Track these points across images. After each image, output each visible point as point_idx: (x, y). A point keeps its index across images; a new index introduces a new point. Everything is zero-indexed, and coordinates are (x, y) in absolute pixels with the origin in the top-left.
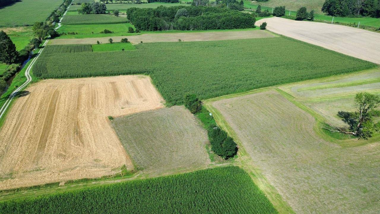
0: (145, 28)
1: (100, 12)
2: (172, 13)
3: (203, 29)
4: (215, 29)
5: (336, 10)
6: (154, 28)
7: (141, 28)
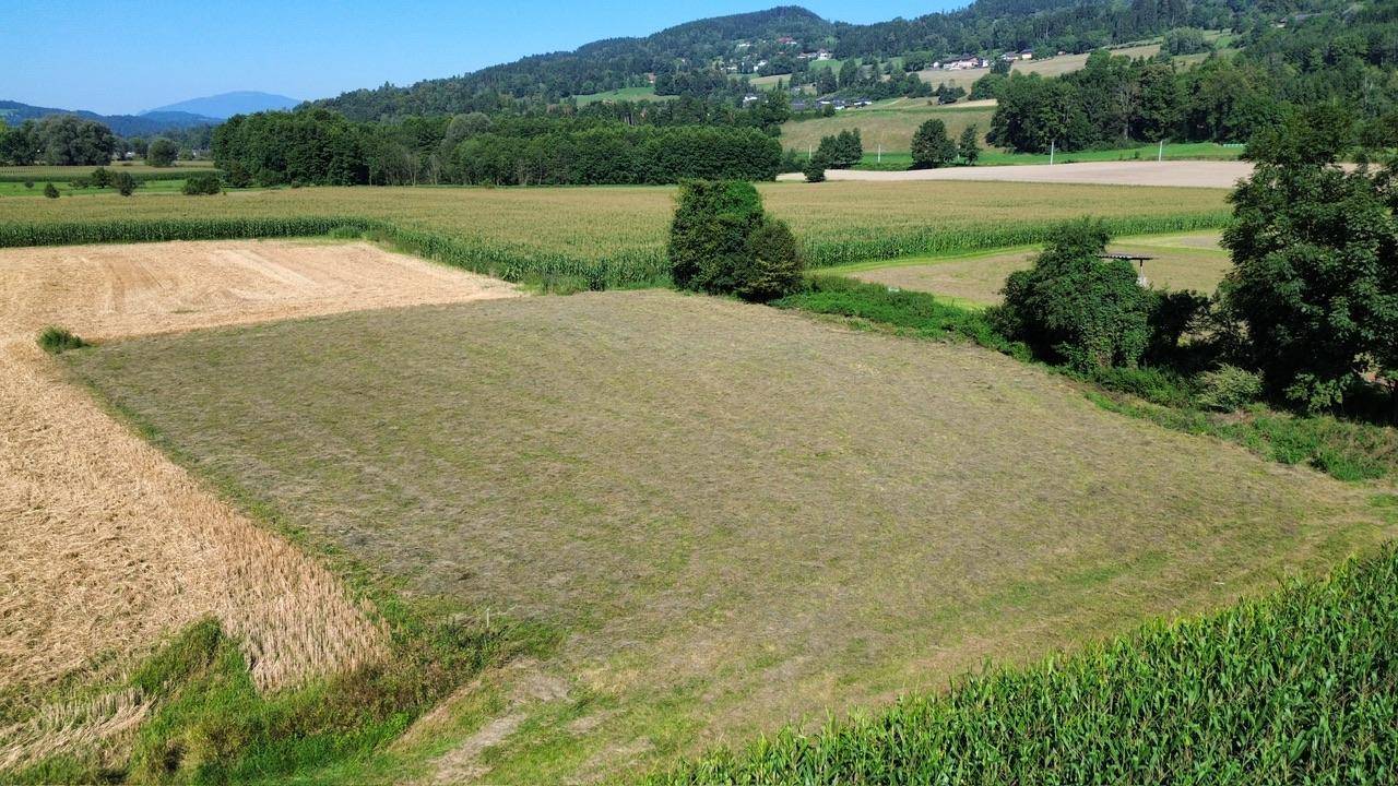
0: (308, 169)
1: (83, 159)
2: (428, 138)
3: (572, 183)
4: (624, 181)
5: (1047, 129)
6: (352, 167)
7: (289, 169)
